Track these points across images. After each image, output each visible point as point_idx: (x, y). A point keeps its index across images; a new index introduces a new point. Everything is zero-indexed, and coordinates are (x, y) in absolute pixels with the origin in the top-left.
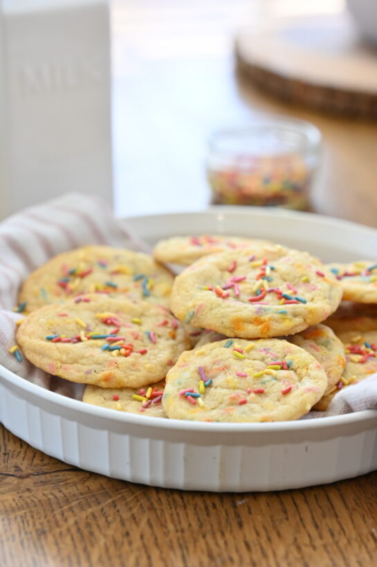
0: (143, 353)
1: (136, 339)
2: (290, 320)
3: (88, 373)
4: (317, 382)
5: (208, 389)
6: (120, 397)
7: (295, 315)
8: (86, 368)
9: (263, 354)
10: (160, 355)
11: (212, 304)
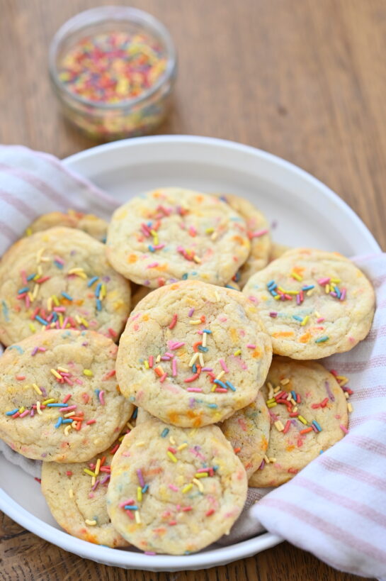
0: (92, 423)
1: (87, 403)
2: (220, 413)
3: (44, 455)
4: (237, 499)
5: (145, 495)
6: (73, 471)
7: (225, 407)
8: (42, 451)
9: (193, 456)
10: (108, 424)
11: (150, 394)
